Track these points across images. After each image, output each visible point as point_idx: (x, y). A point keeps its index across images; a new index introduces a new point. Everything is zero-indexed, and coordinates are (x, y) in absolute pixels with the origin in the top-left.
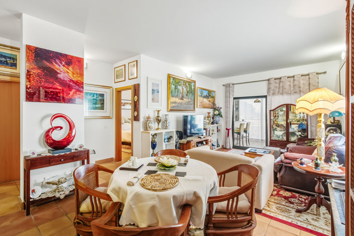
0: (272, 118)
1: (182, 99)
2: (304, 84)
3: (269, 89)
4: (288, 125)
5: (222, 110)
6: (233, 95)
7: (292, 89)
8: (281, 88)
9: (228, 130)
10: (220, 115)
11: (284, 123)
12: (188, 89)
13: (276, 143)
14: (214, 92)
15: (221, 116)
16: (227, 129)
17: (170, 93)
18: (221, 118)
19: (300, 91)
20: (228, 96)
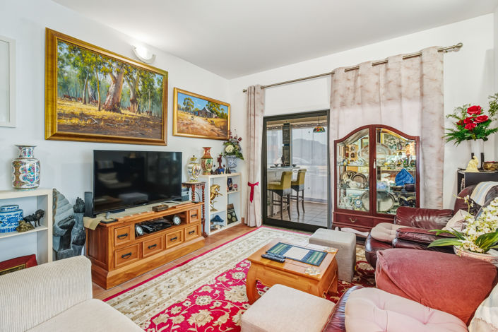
0: (340, 158)
1: (114, 110)
2: (409, 78)
3: (333, 93)
4: (374, 174)
5: (242, 144)
6: (262, 111)
7: (382, 90)
8: (359, 91)
9: (252, 186)
10: (237, 154)
11: (365, 170)
12: (140, 88)
13: (347, 217)
14: (228, 105)
15: (240, 156)
16: (249, 184)
17: (55, 85)
18: (239, 161)
19: (400, 95)
20: (253, 112)
